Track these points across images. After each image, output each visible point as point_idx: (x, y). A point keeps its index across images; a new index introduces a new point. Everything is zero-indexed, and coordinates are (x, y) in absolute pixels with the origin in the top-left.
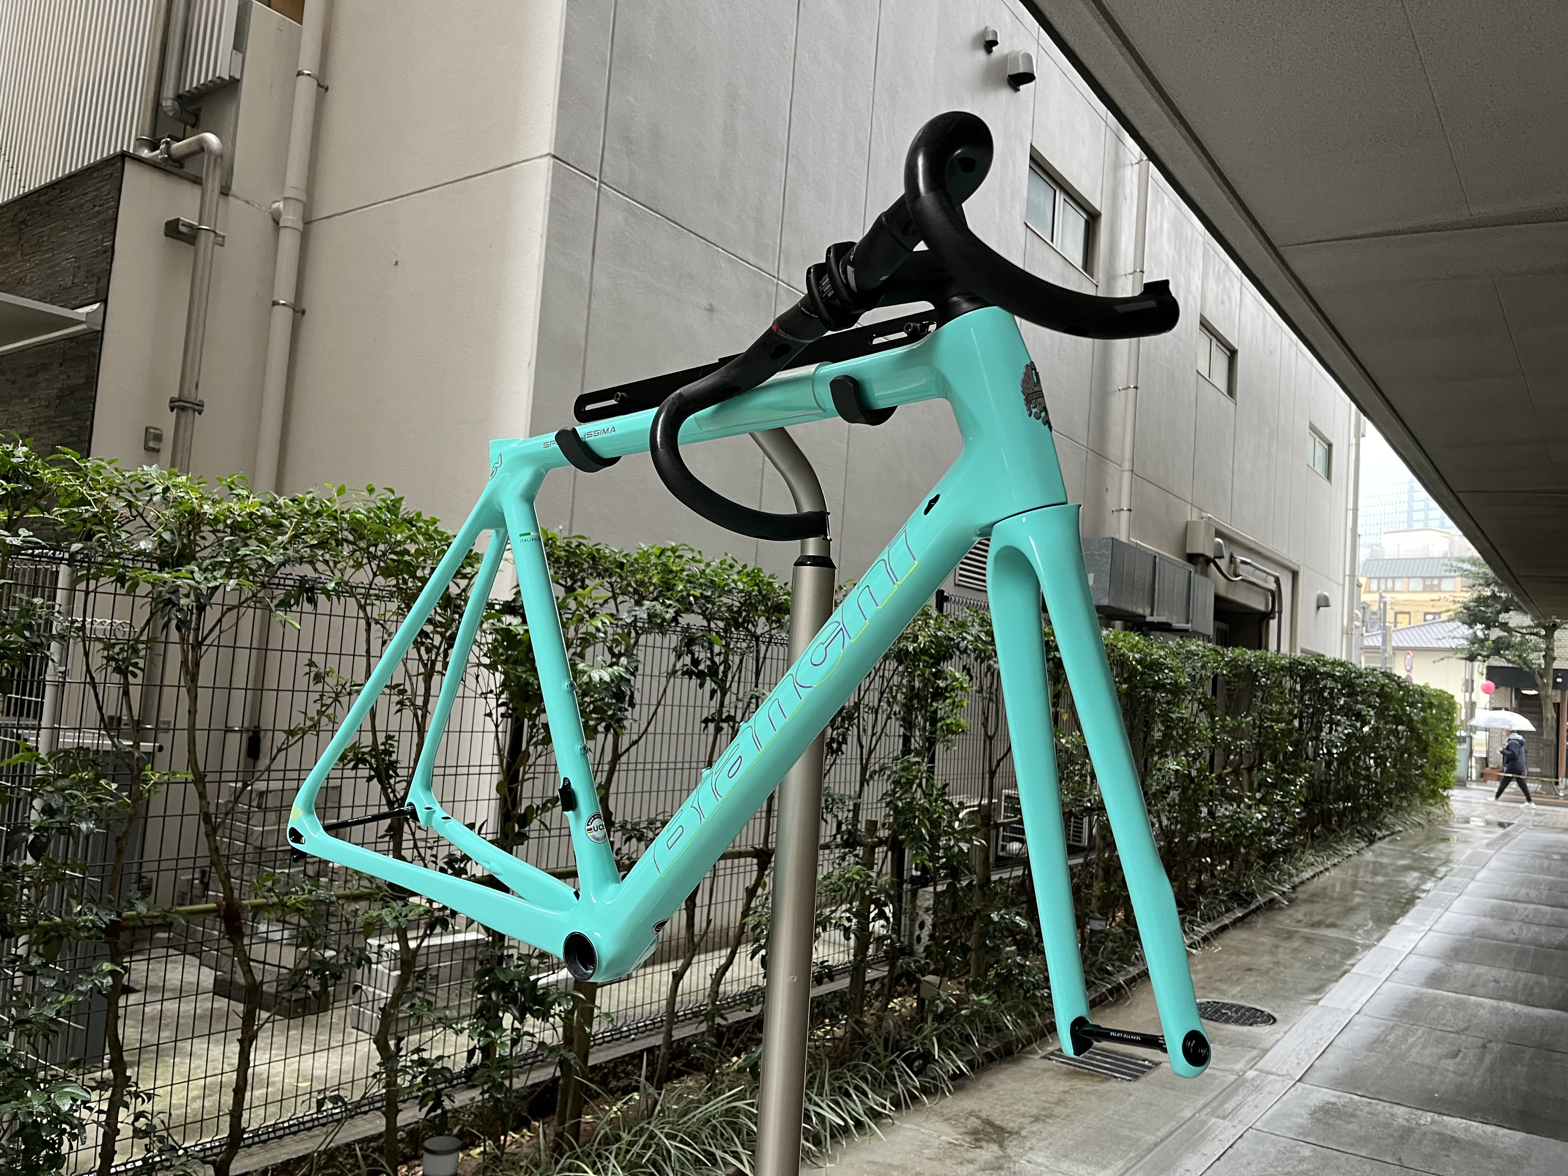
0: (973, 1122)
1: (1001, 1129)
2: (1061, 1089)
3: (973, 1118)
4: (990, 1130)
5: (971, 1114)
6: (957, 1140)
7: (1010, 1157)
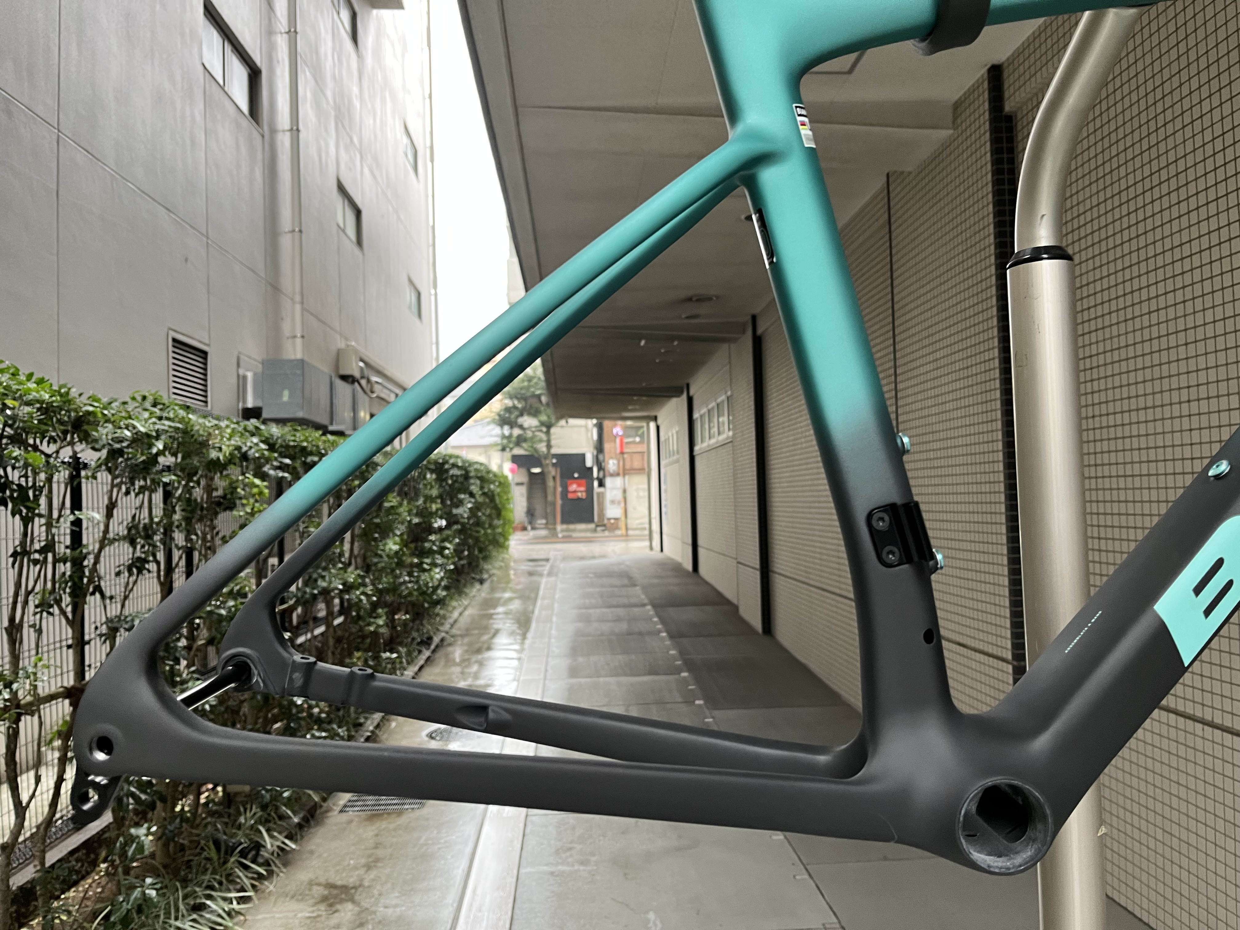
0: (319, 891)
1: (345, 889)
2: (371, 834)
3: (315, 888)
4: (335, 892)
5: (311, 884)
6: (313, 912)
7: (367, 909)
